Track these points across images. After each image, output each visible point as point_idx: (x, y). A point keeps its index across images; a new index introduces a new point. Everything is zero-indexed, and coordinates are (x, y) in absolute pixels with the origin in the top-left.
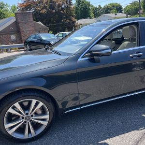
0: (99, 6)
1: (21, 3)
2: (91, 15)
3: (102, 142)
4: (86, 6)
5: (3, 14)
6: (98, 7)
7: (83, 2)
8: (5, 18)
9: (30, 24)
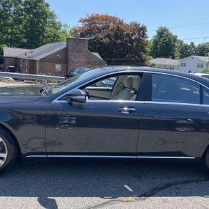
0: (192, 43)
1: (81, 26)
2: (176, 55)
3: (53, 198)
4: (170, 41)
5: (58, 36)
6: (189, 44)
7: (167, 36)
8: (58, 41)
9: (83, 54)
